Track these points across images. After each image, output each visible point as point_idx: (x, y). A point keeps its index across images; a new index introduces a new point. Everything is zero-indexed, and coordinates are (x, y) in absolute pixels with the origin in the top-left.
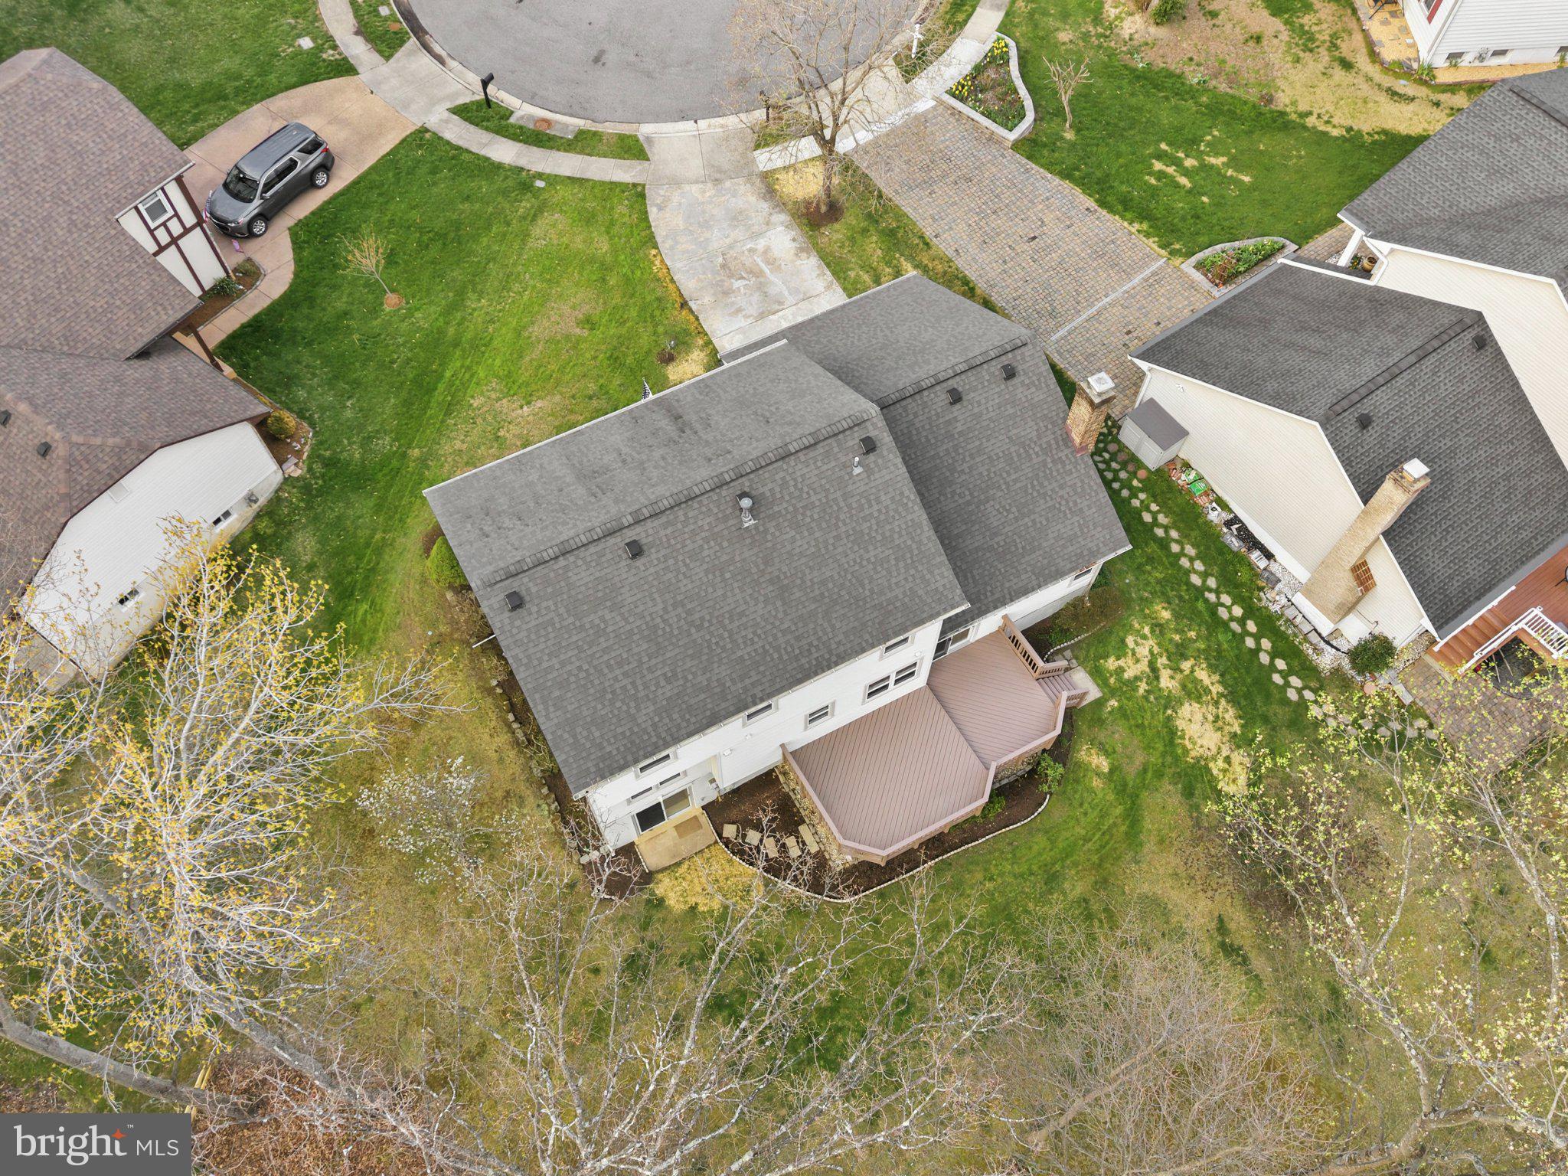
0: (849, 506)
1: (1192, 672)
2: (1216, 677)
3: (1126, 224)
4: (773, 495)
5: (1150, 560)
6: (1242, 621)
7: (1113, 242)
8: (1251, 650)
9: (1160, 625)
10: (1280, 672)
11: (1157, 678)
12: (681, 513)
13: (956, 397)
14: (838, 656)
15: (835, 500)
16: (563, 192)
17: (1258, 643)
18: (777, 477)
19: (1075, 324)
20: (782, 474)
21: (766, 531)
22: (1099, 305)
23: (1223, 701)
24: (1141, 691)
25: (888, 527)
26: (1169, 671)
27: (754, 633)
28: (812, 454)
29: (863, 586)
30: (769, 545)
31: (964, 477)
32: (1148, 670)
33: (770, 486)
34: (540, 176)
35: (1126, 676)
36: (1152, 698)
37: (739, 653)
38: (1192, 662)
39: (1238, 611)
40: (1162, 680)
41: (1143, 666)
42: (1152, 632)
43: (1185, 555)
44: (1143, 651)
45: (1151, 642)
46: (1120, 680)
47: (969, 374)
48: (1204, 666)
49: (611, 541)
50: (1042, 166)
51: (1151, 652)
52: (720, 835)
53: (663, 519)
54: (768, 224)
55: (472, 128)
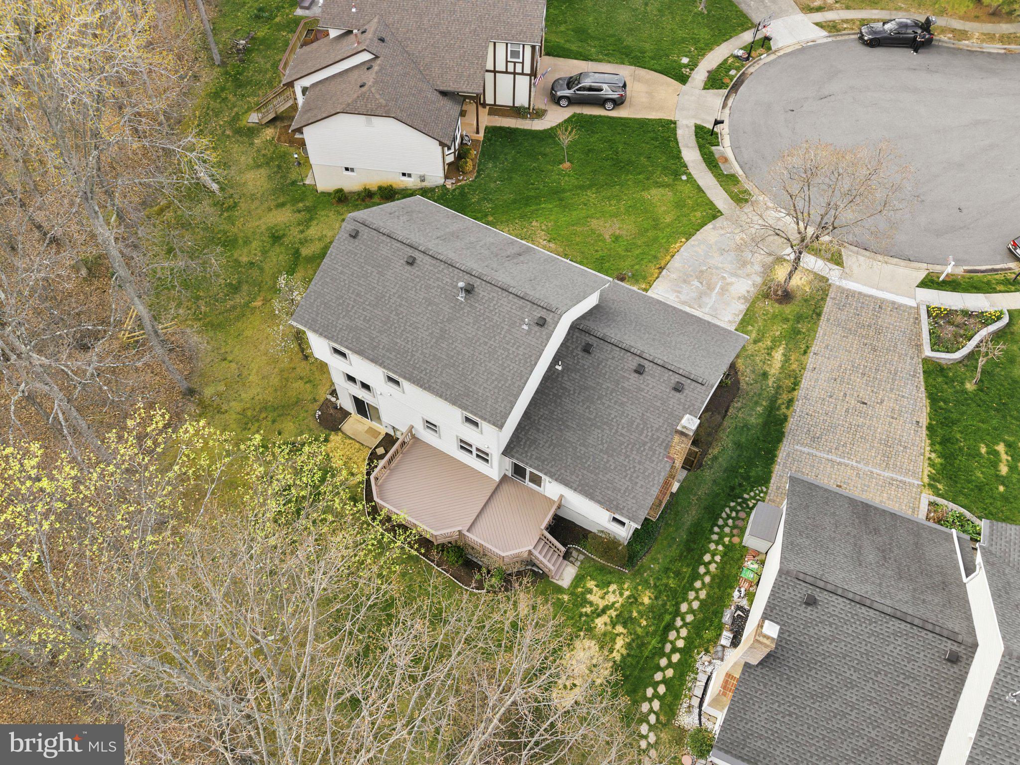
0: (505, 336)
1: (617, 635)
2: (624, 652)
3: (928, 448)
4: (482, 299)
5: (678, 574)
6: (675, 650)
7: (905, 447)
8: (658, 664)
9: (636, 600)
10: (655, 690)
11: (599, 615)
12: (442, 266)
13: (640, 370)
14: (430, 386)
15: (503, 328)
16: (687, 189)
17: (667, 667)
18: (492, 294)
19: (818, 454)
20: (495, 295)
21: (463, 309)
22: (846, 461)
23: (611, 664)
24: (584, 610)
25: (509, 362)
26: (608, 621)
27: (412, 340)
28: (516, 300)
29: (471, 373)
30: (458, 315)
31: (601, 406)
32: (601, 607)
33: (485, 294)
34: (689, 175)
35: (588, 596)
36: (583, 619)
37: (398, 341)
38: (625, 631)
39: (680, 644)
40: (600, 619)
41: (602, 604)
42: (629, 597)
43: (697, 592)
44: (611, 598)
45: (620, 600)
46: (583, 594)
47: (659, 368)
48: (627, 640)
49: (408, 249)
50: (926, 382)
51: (613, 604)
52: (376, 448)
53: (434, 262)
54: (748, 275)
55: (694, 137)
